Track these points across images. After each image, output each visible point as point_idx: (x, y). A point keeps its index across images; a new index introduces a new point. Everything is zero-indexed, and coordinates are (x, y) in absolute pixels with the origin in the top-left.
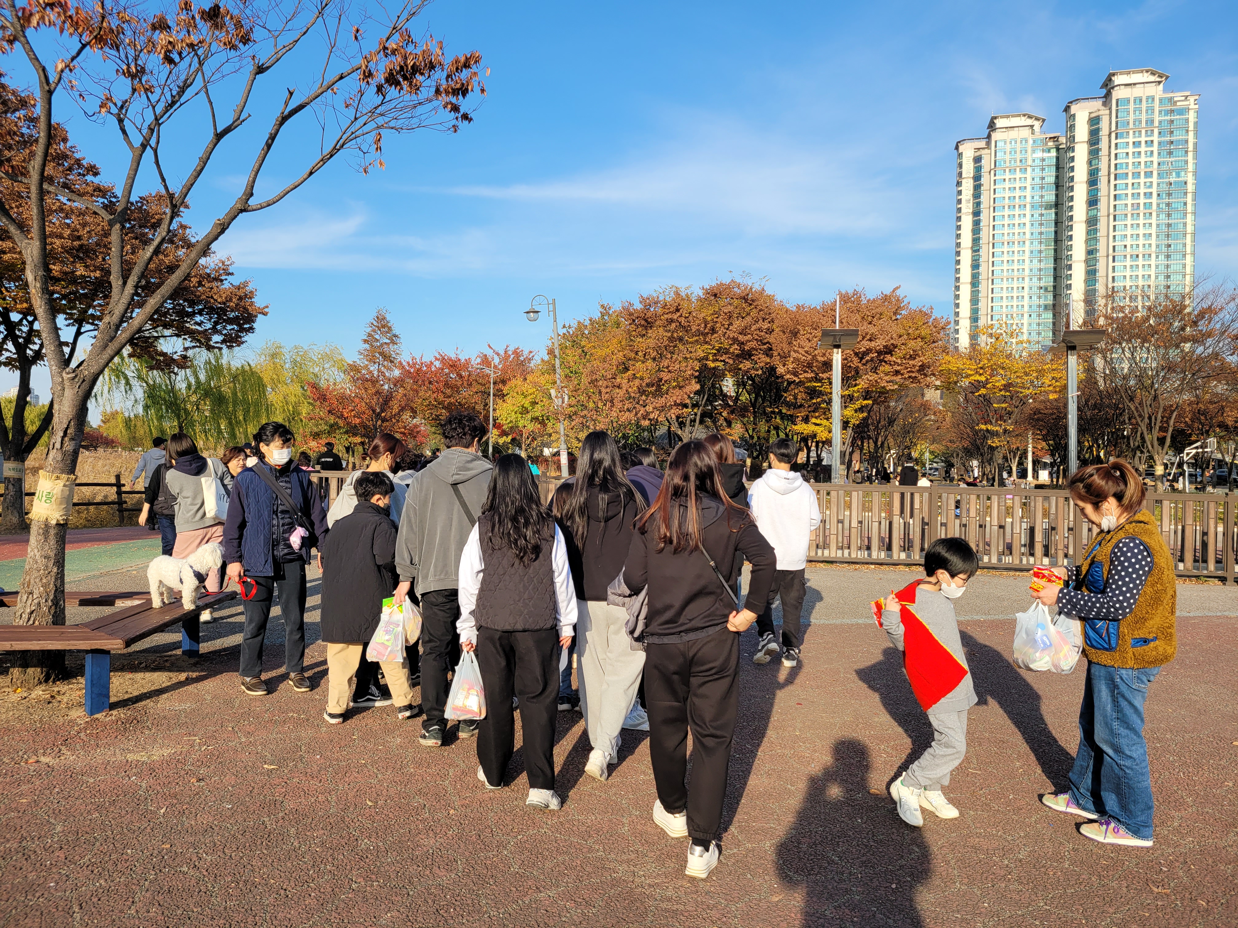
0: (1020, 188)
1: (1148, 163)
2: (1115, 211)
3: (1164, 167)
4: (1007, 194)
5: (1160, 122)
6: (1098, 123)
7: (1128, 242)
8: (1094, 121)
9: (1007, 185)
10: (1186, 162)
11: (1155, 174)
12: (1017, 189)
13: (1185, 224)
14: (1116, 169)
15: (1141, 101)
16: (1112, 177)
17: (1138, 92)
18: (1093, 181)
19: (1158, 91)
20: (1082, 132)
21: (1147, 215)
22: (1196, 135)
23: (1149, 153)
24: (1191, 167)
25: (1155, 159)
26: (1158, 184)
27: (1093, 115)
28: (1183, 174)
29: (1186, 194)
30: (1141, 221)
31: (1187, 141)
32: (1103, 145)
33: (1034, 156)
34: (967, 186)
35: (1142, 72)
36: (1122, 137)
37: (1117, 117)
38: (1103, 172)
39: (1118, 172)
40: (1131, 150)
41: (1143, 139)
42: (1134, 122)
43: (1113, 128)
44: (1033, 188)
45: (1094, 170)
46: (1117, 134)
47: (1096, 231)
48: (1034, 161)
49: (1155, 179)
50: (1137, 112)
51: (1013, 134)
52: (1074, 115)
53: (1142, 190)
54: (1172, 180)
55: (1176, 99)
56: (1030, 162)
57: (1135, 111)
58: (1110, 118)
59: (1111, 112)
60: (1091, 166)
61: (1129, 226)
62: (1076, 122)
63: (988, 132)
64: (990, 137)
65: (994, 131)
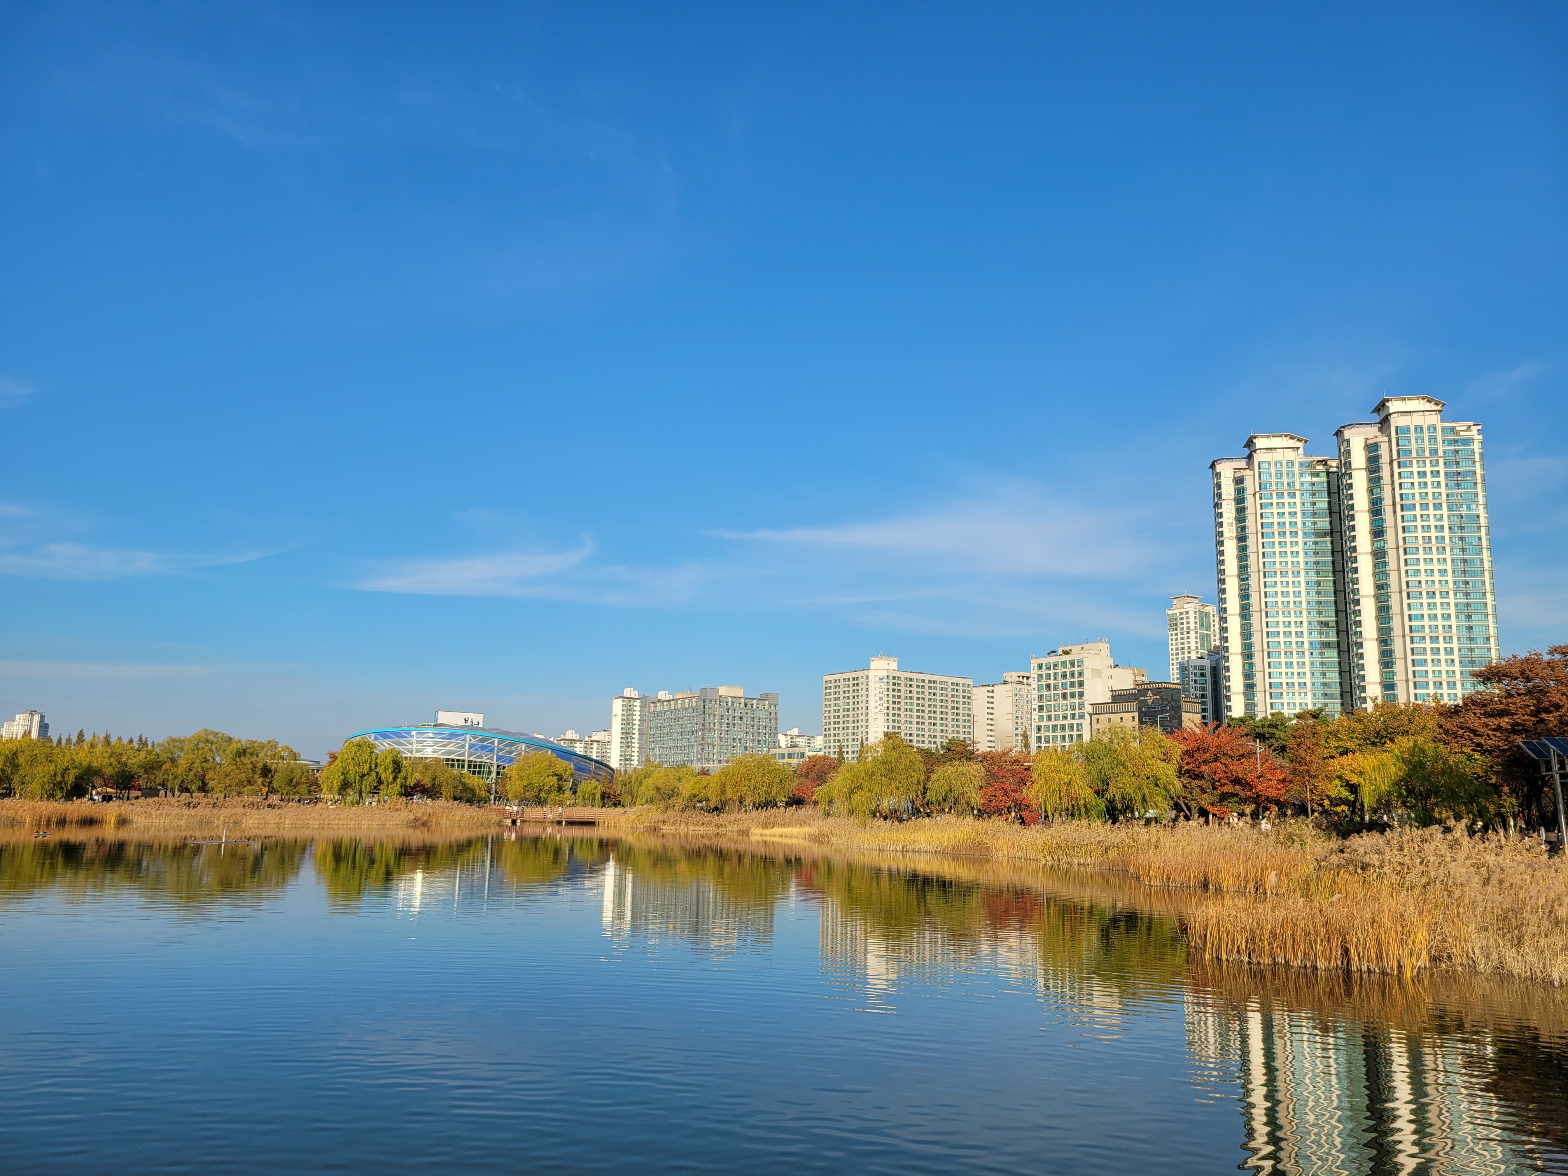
0: (1290, 513)
1: (1436, 495)
2: (1405, 543)
3: (1453, 499)
4: (1276, 520)
5: (1444, 452)
6: (1377, 450)
7: (1423, 578)
8: (1372, 449)
10: (1476, 495)
11: (1445, 505)
12: (1287, 514)
13: (1482, 560)
14: (1402, 499)
15: (1422, 429)
16: (1398, 508)
17: (1417, 420)
18: (1376, 510)
19: (1434, 419)
20: (1359, 458)
21: (1441, 549)
22: (1483, 467)
23: (1435, 484)
24: (1481, 499)
25: (1443, 490)
26: (1449, 517)
27: (1369, 442)
28: (1474, 507)
29: (1479, 527)
30: (1435, 556)
31: (1475, 473)
32: (1385, 472)
33: (1302, 480)
34: (1228, 510)
35: (1418, 399)
36: (1405, 466)
37: (1398, 445)
38: (1387, 501)
39: (1404, 502)
40: (1416, 480)
41: (1428, 469)
42: (1417, 451)
43: (1395, 456)
44: (1304, 514)
45: (1377, 498)
46: (1399, 463)
47: (1385, 564)
48: (1302, 484)
49: (1445, 511)
50: (1419, 441)
51: (1278, 456)
52: (1348, 441)
53: (1432, 523)
54: (1463, 513)
55: (1458, 428)
56: (1298, 486)
57: (1416, 440)
58: (1390, 446)
59: (1390, 441)
60: (1373, 495)
61: (1422, 561)
62: (1351, 448)
63: (1247, 451)
64: (1250, 457)
65: (1255, 451)
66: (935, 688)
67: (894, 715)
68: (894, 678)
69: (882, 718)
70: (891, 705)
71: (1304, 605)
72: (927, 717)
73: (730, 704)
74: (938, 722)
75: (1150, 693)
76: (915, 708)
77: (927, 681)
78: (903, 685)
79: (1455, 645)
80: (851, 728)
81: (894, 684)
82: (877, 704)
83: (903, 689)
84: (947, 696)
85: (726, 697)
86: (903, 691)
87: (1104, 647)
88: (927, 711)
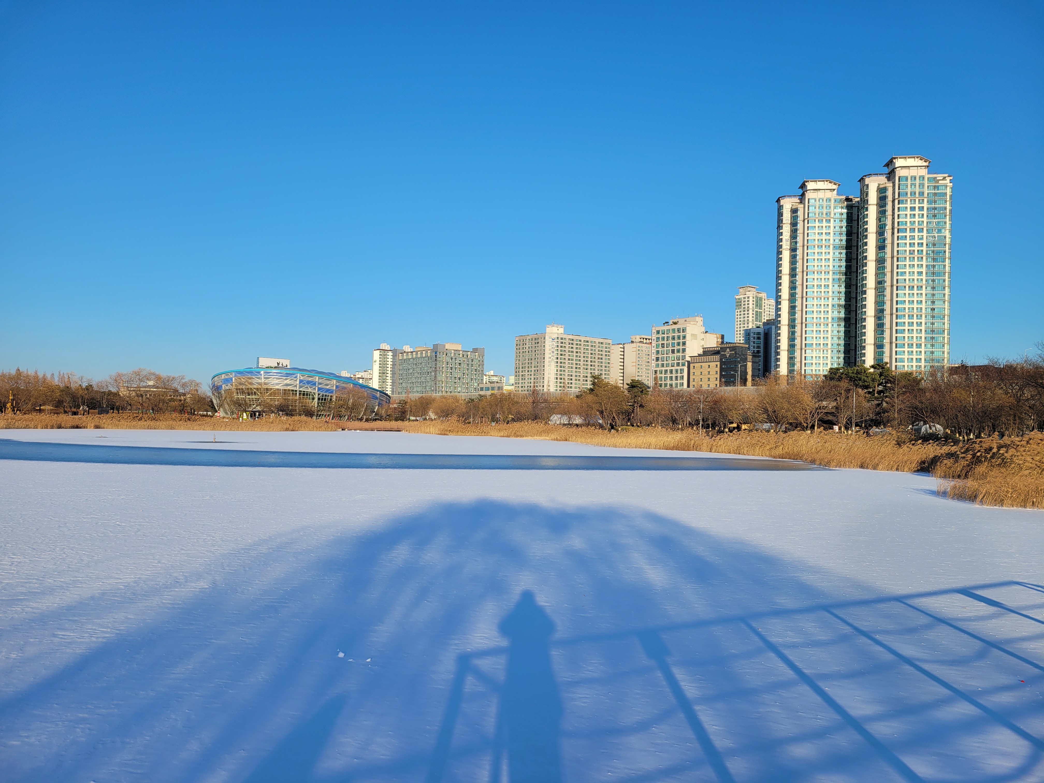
0: (826, 233)
1: (920, 223)
3: (931, 226)
4: (817, 237)
5: (928, 194)
6: (886, 192)
7: (907, 277)
8: (882, 191)
9: (817, 231)
10: (945, 223)
11: (925, 230)
12: (824, 234)
13: (945, 266)
14: (898, 225)
15: (915, 178)
16: (896, 231)
17: (913, 172)
18: (881, 232)
19: (924, 172)
20: (873, 198)
21: (920, 259)
22: (951, 205)
23: (921, 216)
24: (948, 226)
25: (925, 219)
26: (927, 237)
27: (881, 186)
28: (943, 231)
29: (945, 245)
30: (916, 263)
31: (946, 208)
32: (889, 207)
33: (835, 211)
34: (786, 230)
35: (914, 158)
36: (903, 203)
37: (899, 189)
38: (889, 227)
39: (900, 227)
40: (909, 212)
41: (917, 205)
42: (911, 193)
43: (897, 196)
44: (835, 234)
45: (882, 224)
46: (899, 201)
47: (884, 268)
48: (835, 214)
49: (925, 234)
50: (913, 186)
51: (821, 194)
52: (867, 186)
53: (916, 241)
54: (936, 235)
55: (938, 178)
56: (832, 215)
57: (911, 186)
58: (894, 189)
59: (894, 186)
60: (880, 222)
61: (908, 266)
62: (869, 190)
63: (801, 191)
64: (803, 195)
65: (806, 191)
66: (588, 346)
67: (561, 363)
68: (562, 339)
69: (553, 364)
70: (559, 357)
71: (831, 293)
72: (582, 364)
73: (452, 355)
74: (589, 367)
75: (728, 350)
76: (574, 358)
77: (582, 341)
78: (567, 343)
79: (923, 321)
80: (533, 371)
81: (562, 343)
82: (550, 356)
83: (567, 346)
84: (595, 350)
85: (450, 350)
86: (567, 347)
87: (699, 320)
88: (582, 361)
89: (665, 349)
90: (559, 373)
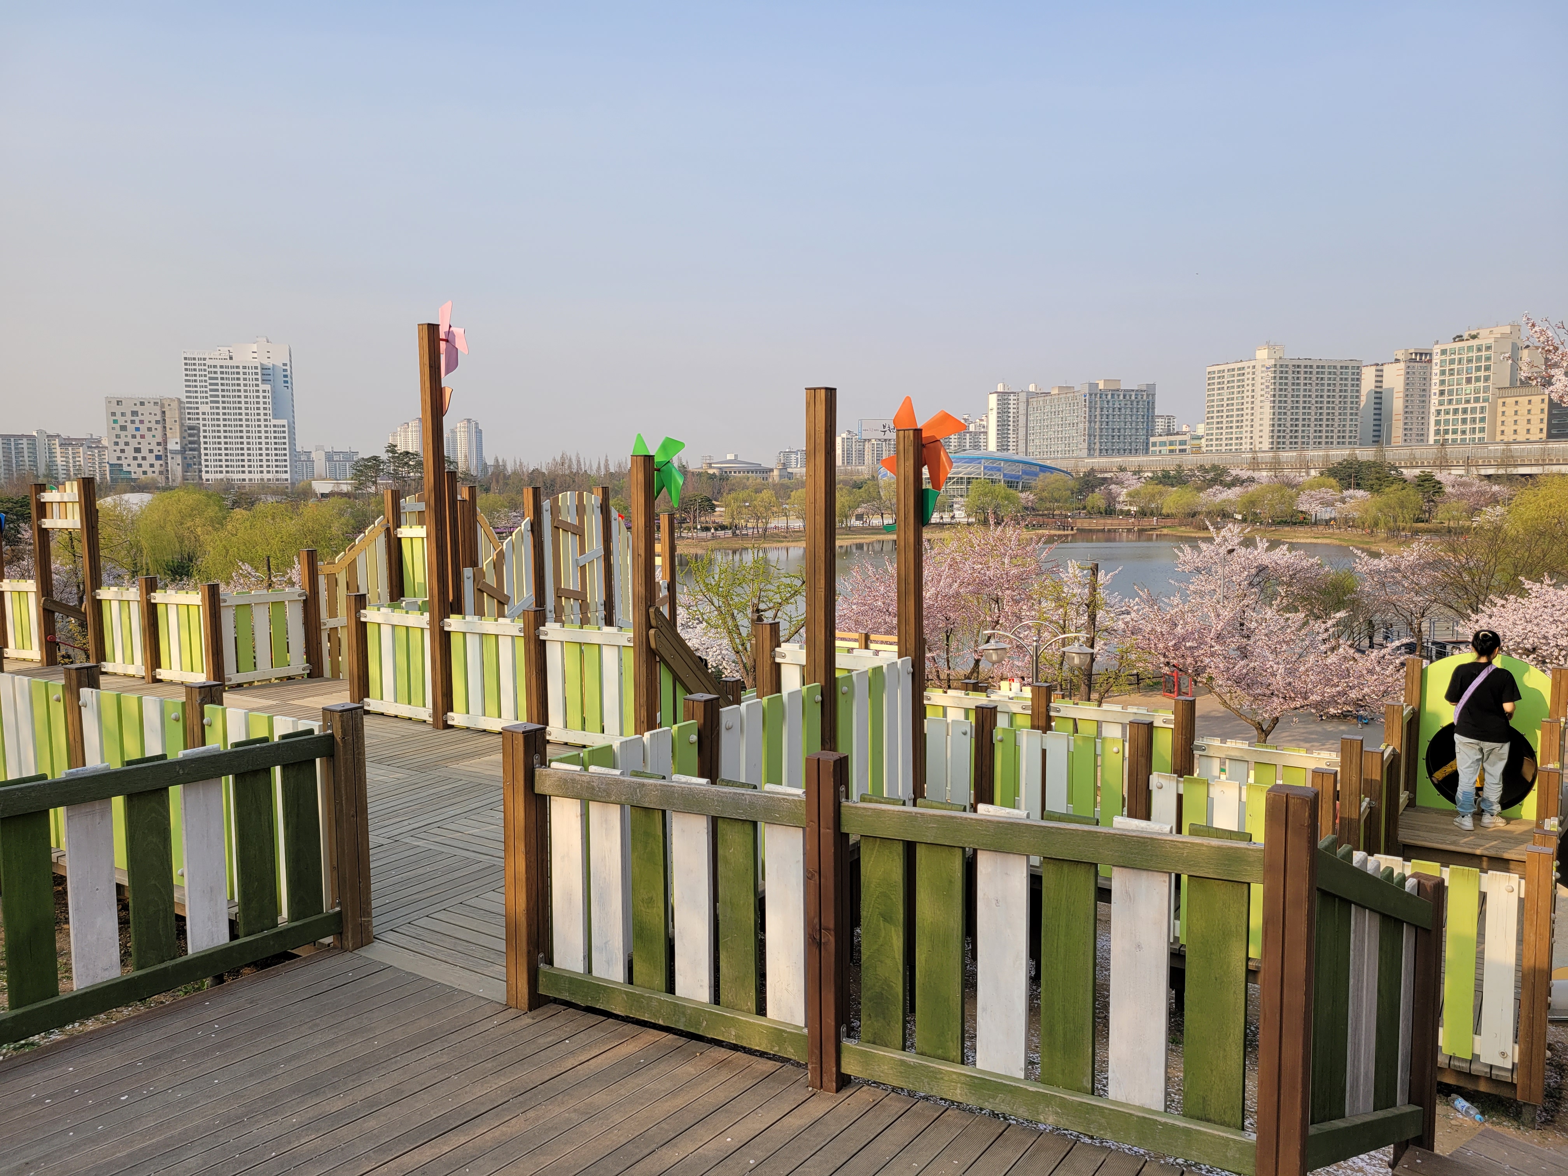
66: (1323, 373)
67: (1280, 402)
69: (1268, 405)
70: (1278, 393)
72: (1313, 402)
73: (1109, 397)
74: (1325, 405)
76: (1302, 393)
77: (1315, 367)
78: (1290, 372)
80: (1235, 416)
81: (1282, 372)
82: (1263, 393)
84: (1335, 379)
85: (1106, 391)
86: (1290, 378)
88: (1314, 396)
89: (1456, 377)
90: (1277, 417)
